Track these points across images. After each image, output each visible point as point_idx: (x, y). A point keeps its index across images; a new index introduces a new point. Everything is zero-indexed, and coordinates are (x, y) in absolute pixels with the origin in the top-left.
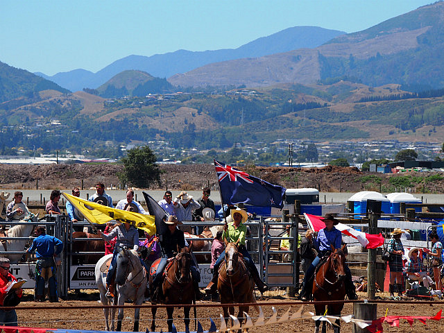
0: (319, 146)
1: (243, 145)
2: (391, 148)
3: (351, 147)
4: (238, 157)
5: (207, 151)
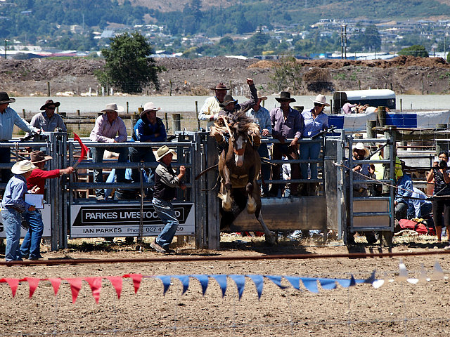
0: (382, 28)
1: (271, 28)
3: (429, 29)
4: (265, 46)
5: (218, 39)
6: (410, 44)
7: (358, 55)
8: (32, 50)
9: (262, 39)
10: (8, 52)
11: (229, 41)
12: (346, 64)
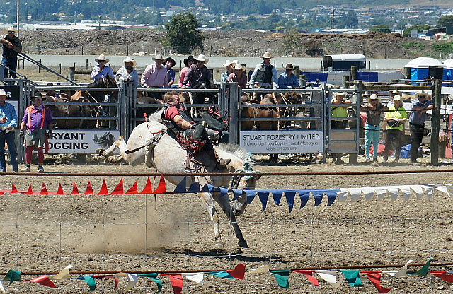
0: (358, 12)
1: (283, 11)
2: (431, 14)
3: (391, 13)
4: (278, 23)
5: (246, 17)
6: (379, 24)
7: (342, 30)
8: (118, 24)
9: (276, 18)
10: (101, 25)
11: (254, 19)
12: (333, 37)
